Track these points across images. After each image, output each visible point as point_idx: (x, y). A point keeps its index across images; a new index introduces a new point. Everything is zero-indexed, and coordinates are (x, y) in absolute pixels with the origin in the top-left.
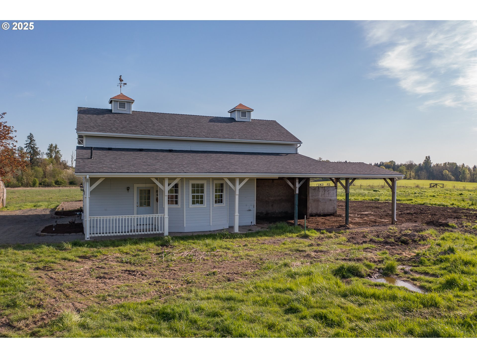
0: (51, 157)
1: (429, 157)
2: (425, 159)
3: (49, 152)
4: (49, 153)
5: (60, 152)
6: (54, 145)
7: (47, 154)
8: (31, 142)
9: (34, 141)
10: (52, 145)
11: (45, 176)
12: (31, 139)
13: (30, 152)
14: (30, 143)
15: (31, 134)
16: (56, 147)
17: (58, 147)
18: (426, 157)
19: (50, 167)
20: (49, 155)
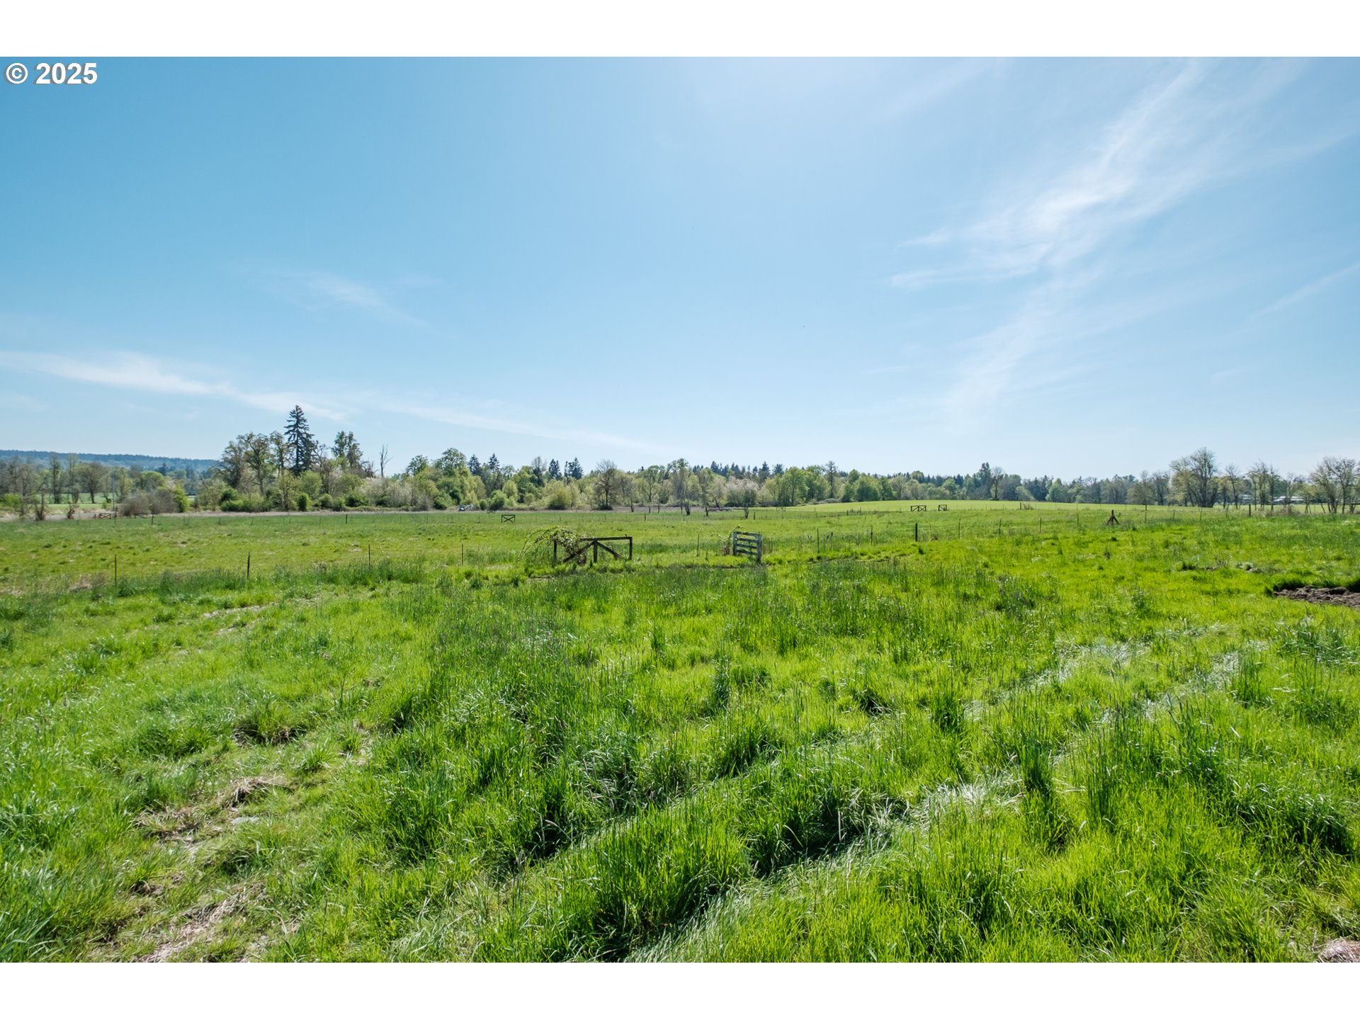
0: (342, 455)
1: (988, 465)
2: (980, 467)
3: (337, 446)
4: (337, 449)
5: (359, 447)
6: (347, 435)
7: (334, 450)
8: (298, 421)
9: (305, 421)
10: (343, 434)
11: (326, 488)
12: (297, 417)
13: (296, 443)
14: (296, 426)
15: (297, 407)
16: (351, 437)
17: (354, 437)
18: (983, 465)
19: (337, 474)
20: (338, 452)
